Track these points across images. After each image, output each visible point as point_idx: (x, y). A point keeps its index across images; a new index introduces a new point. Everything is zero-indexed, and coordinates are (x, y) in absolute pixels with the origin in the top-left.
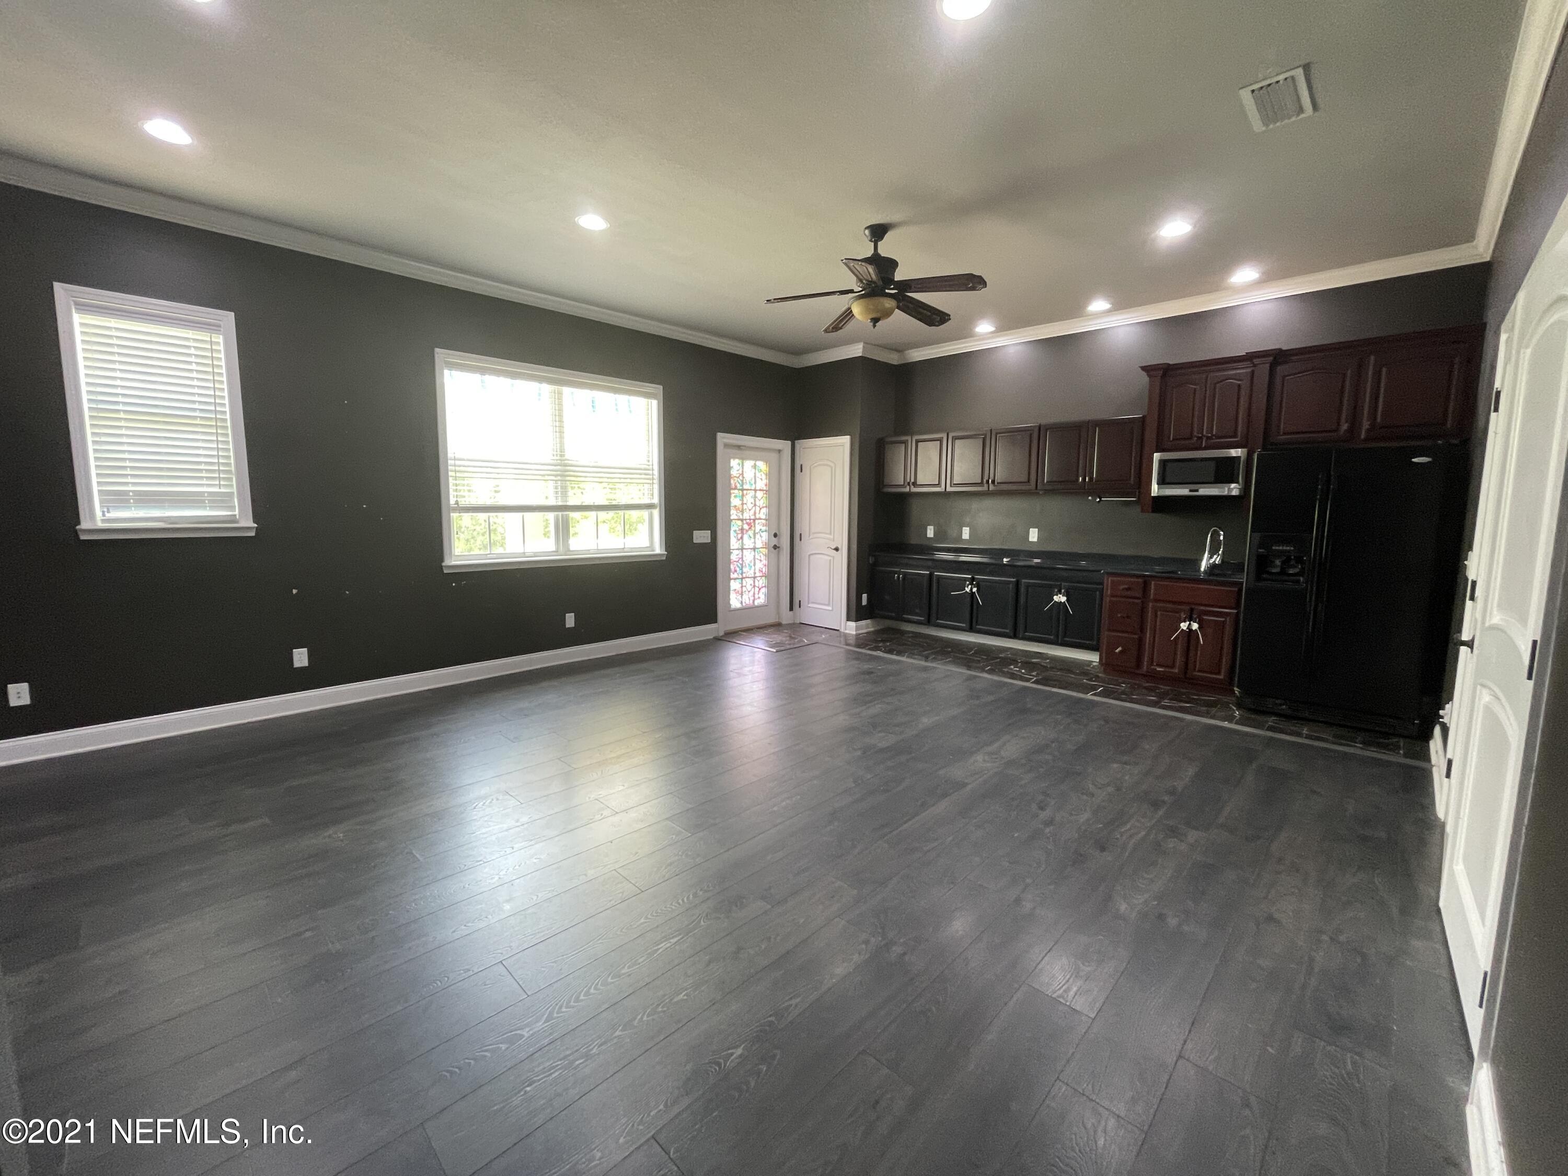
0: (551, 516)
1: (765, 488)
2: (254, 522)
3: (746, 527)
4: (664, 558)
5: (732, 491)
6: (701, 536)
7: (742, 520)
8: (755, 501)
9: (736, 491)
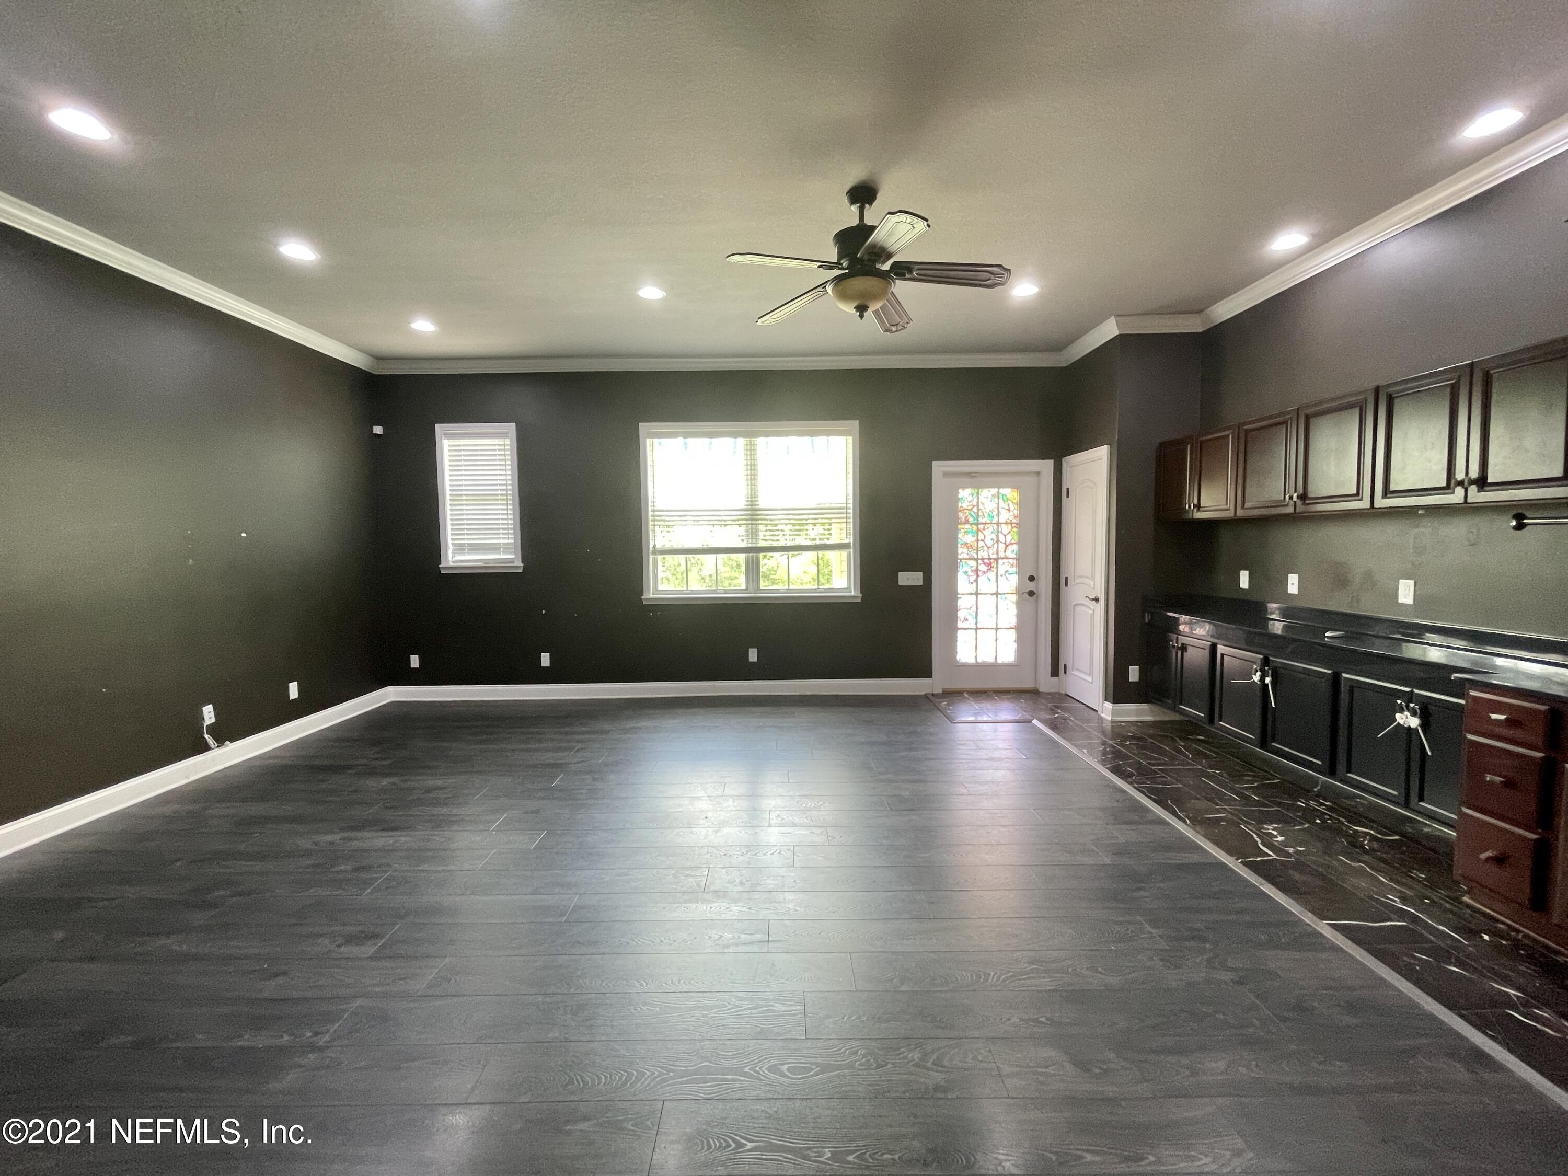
0: (742, 557)
1: (1014, 521)
2: (522, 562)
3: (983, 568)
4: (860, 601)
5: (960, 526)
6: (909, 578)
7: (977, 560)
8: (997, 536)
9: (967, 526)
